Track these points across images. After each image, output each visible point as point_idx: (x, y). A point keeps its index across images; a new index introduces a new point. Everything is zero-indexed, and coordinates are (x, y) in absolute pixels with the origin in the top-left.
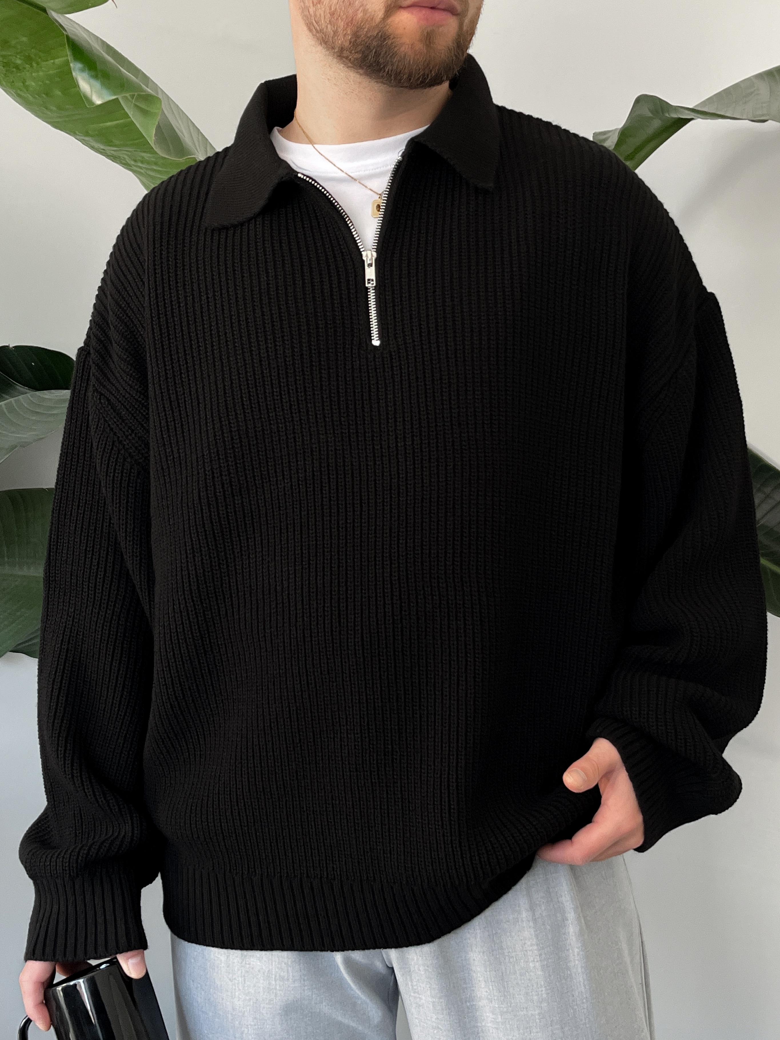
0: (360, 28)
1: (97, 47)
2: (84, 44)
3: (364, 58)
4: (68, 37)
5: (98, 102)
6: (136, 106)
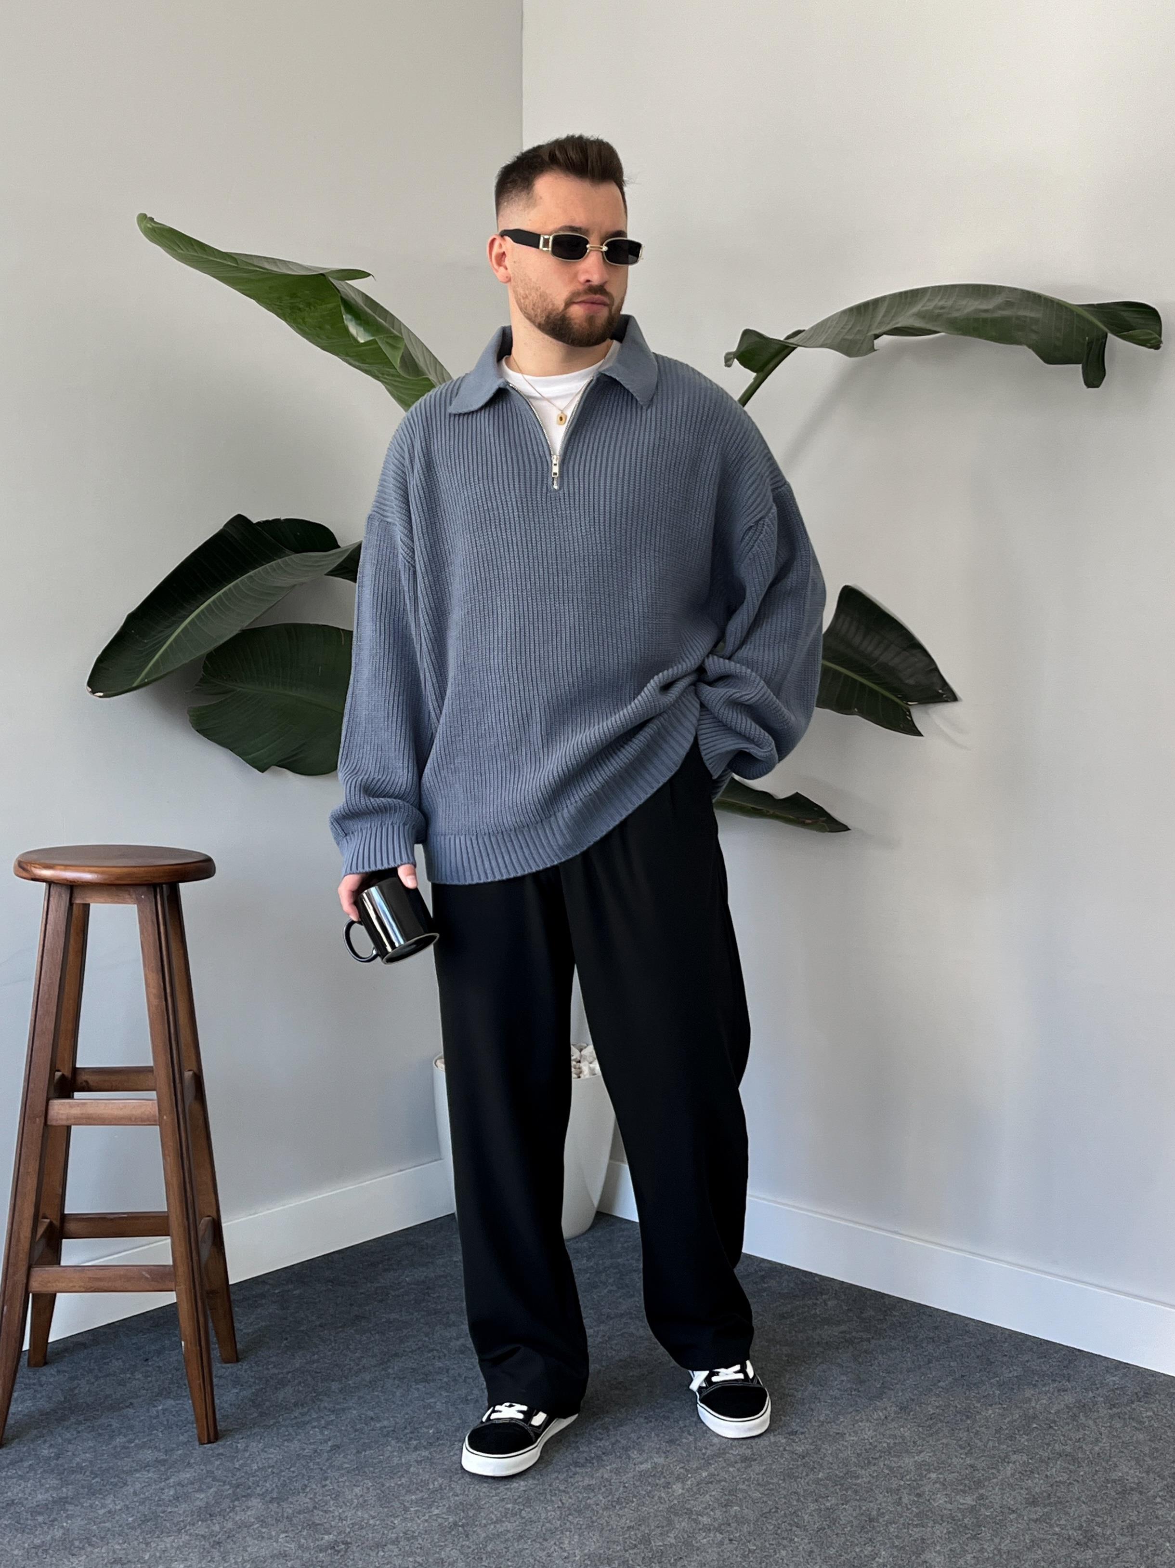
0: (550, 314)
1: (360, 301)
2: (353, 302)
3: (553, 329)
4: (342, 298)
5: (362, 341)
6: (387, 343)
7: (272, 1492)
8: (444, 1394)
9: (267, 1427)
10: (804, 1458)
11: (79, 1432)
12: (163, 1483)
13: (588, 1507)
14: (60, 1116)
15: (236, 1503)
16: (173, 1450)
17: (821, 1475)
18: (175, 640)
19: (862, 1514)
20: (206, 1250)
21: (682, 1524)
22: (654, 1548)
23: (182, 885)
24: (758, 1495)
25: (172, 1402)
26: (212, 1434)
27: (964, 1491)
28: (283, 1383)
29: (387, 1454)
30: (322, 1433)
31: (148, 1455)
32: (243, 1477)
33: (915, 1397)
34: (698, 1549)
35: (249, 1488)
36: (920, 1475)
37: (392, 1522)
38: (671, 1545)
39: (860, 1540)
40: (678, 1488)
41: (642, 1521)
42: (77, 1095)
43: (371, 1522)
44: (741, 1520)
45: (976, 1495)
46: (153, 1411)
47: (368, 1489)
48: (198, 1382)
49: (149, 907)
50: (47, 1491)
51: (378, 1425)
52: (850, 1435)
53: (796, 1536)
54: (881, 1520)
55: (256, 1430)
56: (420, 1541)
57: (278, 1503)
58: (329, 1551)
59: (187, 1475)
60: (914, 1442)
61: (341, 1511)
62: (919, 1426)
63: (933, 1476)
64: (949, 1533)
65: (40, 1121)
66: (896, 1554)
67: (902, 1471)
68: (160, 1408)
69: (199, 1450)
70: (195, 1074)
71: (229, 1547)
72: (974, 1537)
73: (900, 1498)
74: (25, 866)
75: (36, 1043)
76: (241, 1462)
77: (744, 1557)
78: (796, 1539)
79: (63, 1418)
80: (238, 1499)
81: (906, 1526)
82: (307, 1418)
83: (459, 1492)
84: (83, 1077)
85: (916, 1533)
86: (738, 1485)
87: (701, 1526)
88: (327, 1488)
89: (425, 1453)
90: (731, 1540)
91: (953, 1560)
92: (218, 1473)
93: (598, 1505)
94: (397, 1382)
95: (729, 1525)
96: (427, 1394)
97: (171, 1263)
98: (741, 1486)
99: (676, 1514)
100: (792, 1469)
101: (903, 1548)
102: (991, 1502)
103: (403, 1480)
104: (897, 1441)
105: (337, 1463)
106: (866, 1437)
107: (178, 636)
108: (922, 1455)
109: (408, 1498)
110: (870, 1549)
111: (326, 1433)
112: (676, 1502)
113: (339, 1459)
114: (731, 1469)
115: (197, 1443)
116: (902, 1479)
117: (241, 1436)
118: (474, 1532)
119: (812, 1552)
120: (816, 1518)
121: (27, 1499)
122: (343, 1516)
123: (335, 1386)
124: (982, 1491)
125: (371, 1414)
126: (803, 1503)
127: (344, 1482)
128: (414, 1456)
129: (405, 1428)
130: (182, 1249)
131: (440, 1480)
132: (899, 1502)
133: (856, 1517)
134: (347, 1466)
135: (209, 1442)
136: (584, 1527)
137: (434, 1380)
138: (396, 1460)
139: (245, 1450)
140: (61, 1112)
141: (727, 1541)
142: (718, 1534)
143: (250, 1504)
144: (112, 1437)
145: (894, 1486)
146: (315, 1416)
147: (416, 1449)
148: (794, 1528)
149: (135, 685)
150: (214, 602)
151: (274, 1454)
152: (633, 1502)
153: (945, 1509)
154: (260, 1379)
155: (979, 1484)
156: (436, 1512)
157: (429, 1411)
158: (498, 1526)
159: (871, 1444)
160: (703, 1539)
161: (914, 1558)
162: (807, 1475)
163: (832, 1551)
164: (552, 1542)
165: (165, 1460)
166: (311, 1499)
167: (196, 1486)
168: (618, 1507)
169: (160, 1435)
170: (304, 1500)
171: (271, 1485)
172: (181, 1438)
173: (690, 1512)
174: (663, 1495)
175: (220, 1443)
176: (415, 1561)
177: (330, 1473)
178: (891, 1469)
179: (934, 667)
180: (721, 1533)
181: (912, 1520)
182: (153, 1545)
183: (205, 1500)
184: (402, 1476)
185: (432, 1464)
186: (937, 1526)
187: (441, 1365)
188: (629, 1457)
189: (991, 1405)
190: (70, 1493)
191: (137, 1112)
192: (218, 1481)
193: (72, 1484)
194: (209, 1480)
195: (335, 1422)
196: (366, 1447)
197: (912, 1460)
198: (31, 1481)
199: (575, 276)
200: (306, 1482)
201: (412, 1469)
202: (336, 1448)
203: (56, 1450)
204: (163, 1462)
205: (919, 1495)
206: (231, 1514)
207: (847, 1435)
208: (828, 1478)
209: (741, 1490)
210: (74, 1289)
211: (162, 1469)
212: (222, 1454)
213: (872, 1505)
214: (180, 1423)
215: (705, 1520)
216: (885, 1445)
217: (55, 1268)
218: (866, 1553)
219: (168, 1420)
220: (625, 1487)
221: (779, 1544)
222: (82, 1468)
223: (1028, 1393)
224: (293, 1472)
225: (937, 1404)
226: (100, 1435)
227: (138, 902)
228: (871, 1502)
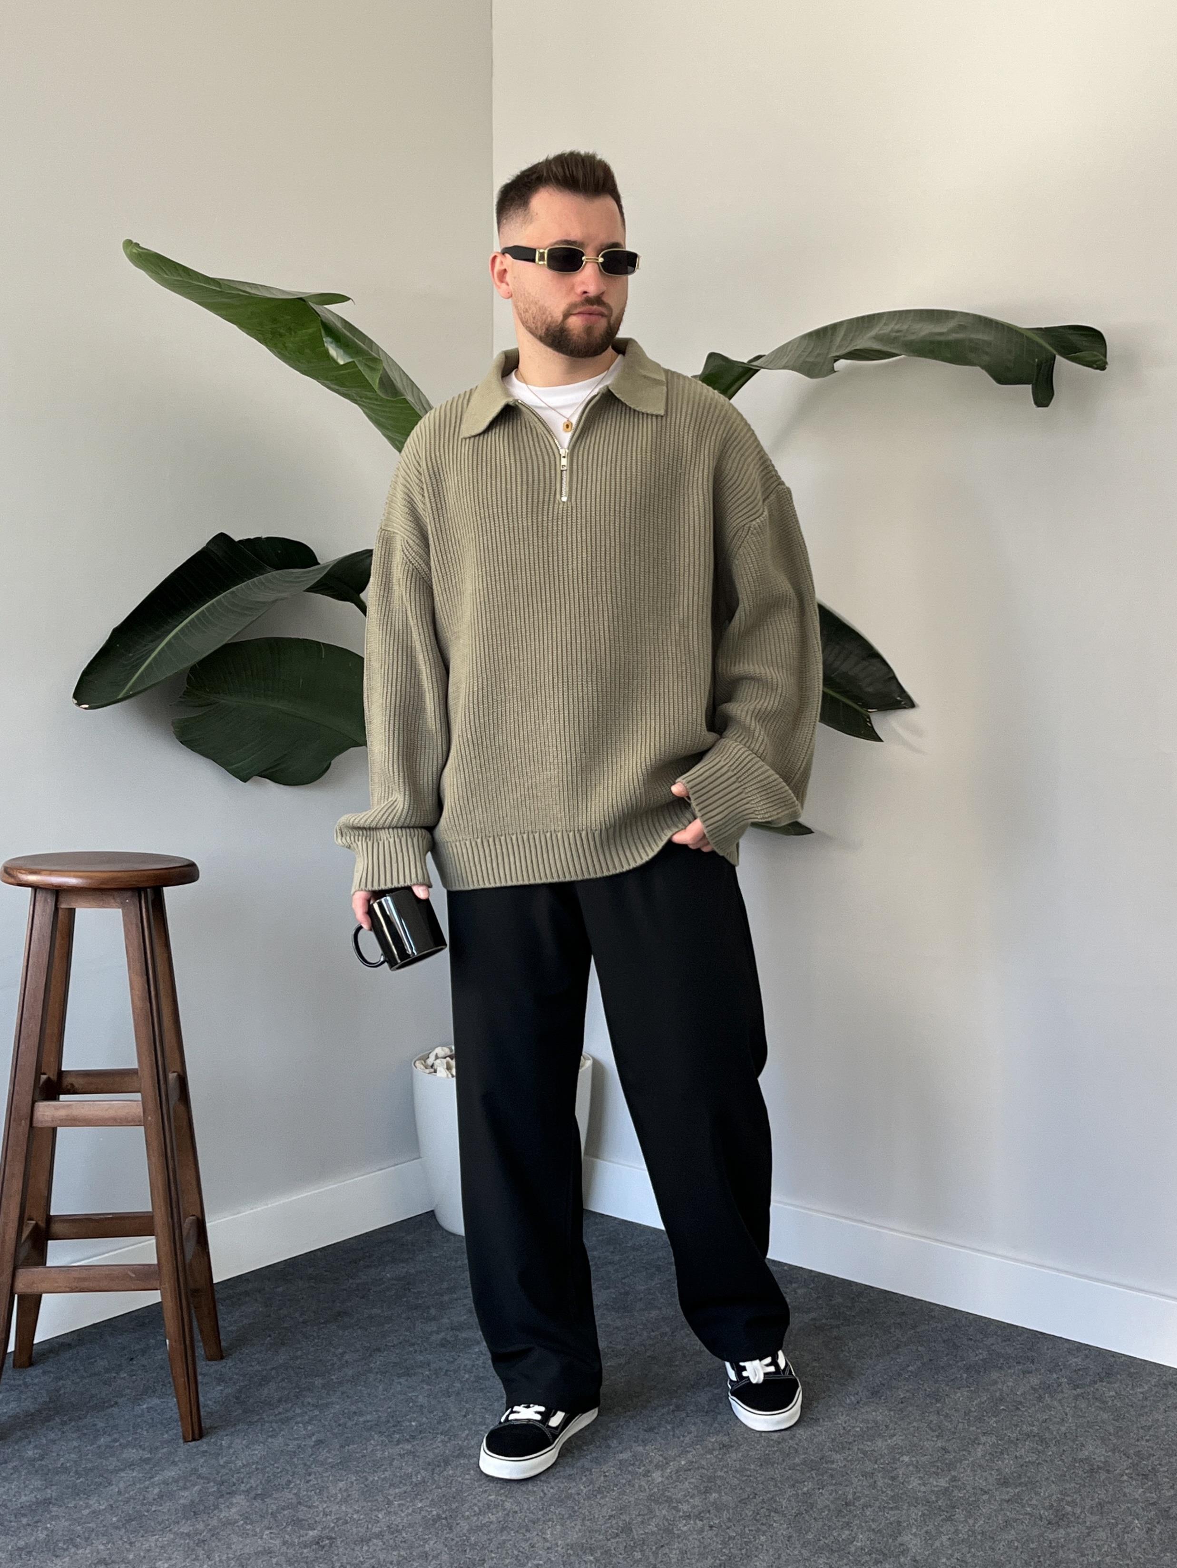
0: (549, 325)
2: (332, 326)
3: (553, 341)
4: (321, 321)
5: (341, 362)
6: (366, 366)
7: (256, 1489)
8: (426, 1387)
9: (251, 1423)
10: (779, 1443)
11: (63, 1432)
12: (147, 1483)
13: (569, 1497)
14: (46, 1118)
15: (221, 1500)
16: (157, 1448)
17: (797, 1460)
18: (159, 653)
19: (839, 1498)
20: (190, 1247)
21: (663, 1511)
22: (636, 1537)
23: (166, 890)
24: (736, 1482)
25: (157, 1401)
26: (197, 1432)
27: (937, 1474)
28: (265, 1380)
29: (370, 1448)
30: (305, 1429)
31: (131, 1454)
32: (227, 1474)
33: (885, 1381)
34: (679, 1537)
35: (234, 1485)
36: (894, 1459)
37: (376, 1516)
38: (653, 1533)
39: (837, 1524)
40: (657, 1476)
41: (622, 1509)
42: (62, 1097)
43: (355, 1516)
44: (719, 1508)
45: (949, 1477)
46: (138, 1410)
47: (352, 1483)
48: (182, 1380)
49: (134, 910)
50: (32, 1492)
51: (361, 1420)
52: (824, 1420)
53: (775, 1521)
54: (857, 1504)
55: (240, 1426)
56: (404, 1535)
57: (262, 1500)
58: (314, 1547)
59: (171, 1473)
60: (886, 1426)
61: (325, 1506)
62: (890, 1410)
63: (906, 1459)
64: (923, 1514)
65: (25, 1124)
66: (873, 1537)
67: (875, 1454)
68: (145, 1406)
69: (183, 1448)
70: (179, 1075)
71: (214, 1544)
72: (949, 1519)
73: (875, 1482)
74: (11, 872)
75: (22, 1047)
76: (225, 1459)
77: (725, 1543)
78: (775, 1525)
79: (48, 1419)
80: (222, 1496)
81: (882, 1509)
82: (290, 1414)
83: (442, 1484)
84: (67, 1081)
85: (892, 1516)
86: (715, 1472)
87: (681, 1514)
88: (311, 1483)
89: (408, 1447)
90: (711, 1527)
91: (930, 1542)
92: (203, 1471)
93: (579, 1494)
94: (379, 1376)
95: (709, 1512)
96: (409, 1388)
97: (155, 1262)
98: (719, 1473)
99: (656, 1502)
100: (768, 1454)
101: (880, 1531)
102: (963, 1484)
103: (387, 1474)
104: (869, 1425)
105: (321, 1458)
106: (839, 1422)
107: (163, 649)
108: (895, 1438)
109: (391, 1491)
110: (847, 1532)
111: (309, 1428)
112: (656, 1490)
113: (323, 1454)
114: (708, 1456)
115: (181, 1441)
116: (876, 1463)
117: (225, 1433)
118: (458, 1524)
119: (790, 1537)
120: (794, 1504)
121: (11, 1501)
122: (327, 1510)
123: (318, 1382)
124: (953, 1473)
125: (353, 1408)
126: (780, 1488)
127: (328, 1477)
128: (397, 1450)
129: (388, 1421)
130: (166, 1249)
131: (423, 1473)
132: (874, 1485)
133: (832, 1502)
134: (330, 1460)
135: (194, 1440)
136: (566, 1516)
137: (415, 1374)
138: (379, 1454)
139: (229, 1447)
140: (47, 1113)
141: (707, 1528)
142: (698, 1522)
143: (234, 1501)
144: (96, 1438)
145: (868, 1470)
146: (298, 1411)
147: (398, 1442)
148: (773, 1514)
149: (120, 697)
150: (197, 616)
151: (259, 1450)
152: (613, 1490)
153: (919, 1491)
154: (244, 1376)
155: (951, 1466)
156: (420, 1505)
157: (411, 1405)
158: (481, 1518)
159: (844, 1428)
160: (683, 1526)
161: (890, 1541)
162: (783, 1460)
163: (810, 1536)
164: (535, 1533)
165: (149, 1459)
166: (295, 1494)
167: (181, 1484)
168: (599, 1497)
169: (145, 1433)
170: (288, 1496)
171: (255, 1482)
172: (166, 1436)
173: (669, 1500)
174: (643, 1483)
175: (204, 1440)
176: (399, 1556)
177: (314, 1469)
178: (864, 1453)
179: (891, 675)
180: (701, 1520)
181: (888, 1503)
182: (138, 1544)
183: (190, 1498)
184: (386, 1470)
185: (415, 1456)
186: (912, 1508)
187: (422, 1358)
188: (609, 1447)
189: (959, 1388)
190: (54, 1494)
191: (122, 1113)
192: (202, 1478)
193: (56, 1484)
194: (194, 1478)
195: (318, 1418)
196: (349, 1442)
197: (886, 1443)
198: (15, 1483)
199: (572, 288)
200: (291, 1478)
201: (395, 1463)
202: (320, 1442)
203: (40, 1451)
204: (147, 1461)
205: (893, 1479)
206: (216, 1512)
207: (821, 1420)
208: (804, 1462)
209: (721, 1477)
210: (59, 1290)
211: (147, 1467)
212: (206, 1452)
213: (847, 1489)
214: (164, 1421)
215: (685, 1507)
216: (858, 1429)
217: (40, 1269)
218: (843, 1537)
219: (152, 1419)
220: (606, 1476)
221: (758, 1530)
222: (66, 1468)
223: (994, 1375)
224: (278, 1468)
225: (906, 1388)
226: (85, 1434)
227: (123, 905)
228: (847, 1486)
